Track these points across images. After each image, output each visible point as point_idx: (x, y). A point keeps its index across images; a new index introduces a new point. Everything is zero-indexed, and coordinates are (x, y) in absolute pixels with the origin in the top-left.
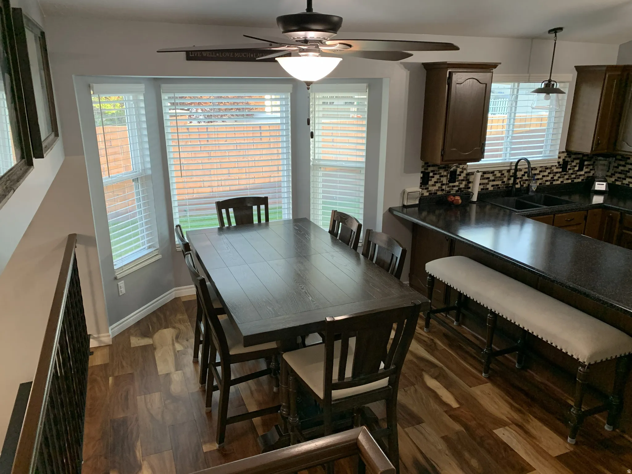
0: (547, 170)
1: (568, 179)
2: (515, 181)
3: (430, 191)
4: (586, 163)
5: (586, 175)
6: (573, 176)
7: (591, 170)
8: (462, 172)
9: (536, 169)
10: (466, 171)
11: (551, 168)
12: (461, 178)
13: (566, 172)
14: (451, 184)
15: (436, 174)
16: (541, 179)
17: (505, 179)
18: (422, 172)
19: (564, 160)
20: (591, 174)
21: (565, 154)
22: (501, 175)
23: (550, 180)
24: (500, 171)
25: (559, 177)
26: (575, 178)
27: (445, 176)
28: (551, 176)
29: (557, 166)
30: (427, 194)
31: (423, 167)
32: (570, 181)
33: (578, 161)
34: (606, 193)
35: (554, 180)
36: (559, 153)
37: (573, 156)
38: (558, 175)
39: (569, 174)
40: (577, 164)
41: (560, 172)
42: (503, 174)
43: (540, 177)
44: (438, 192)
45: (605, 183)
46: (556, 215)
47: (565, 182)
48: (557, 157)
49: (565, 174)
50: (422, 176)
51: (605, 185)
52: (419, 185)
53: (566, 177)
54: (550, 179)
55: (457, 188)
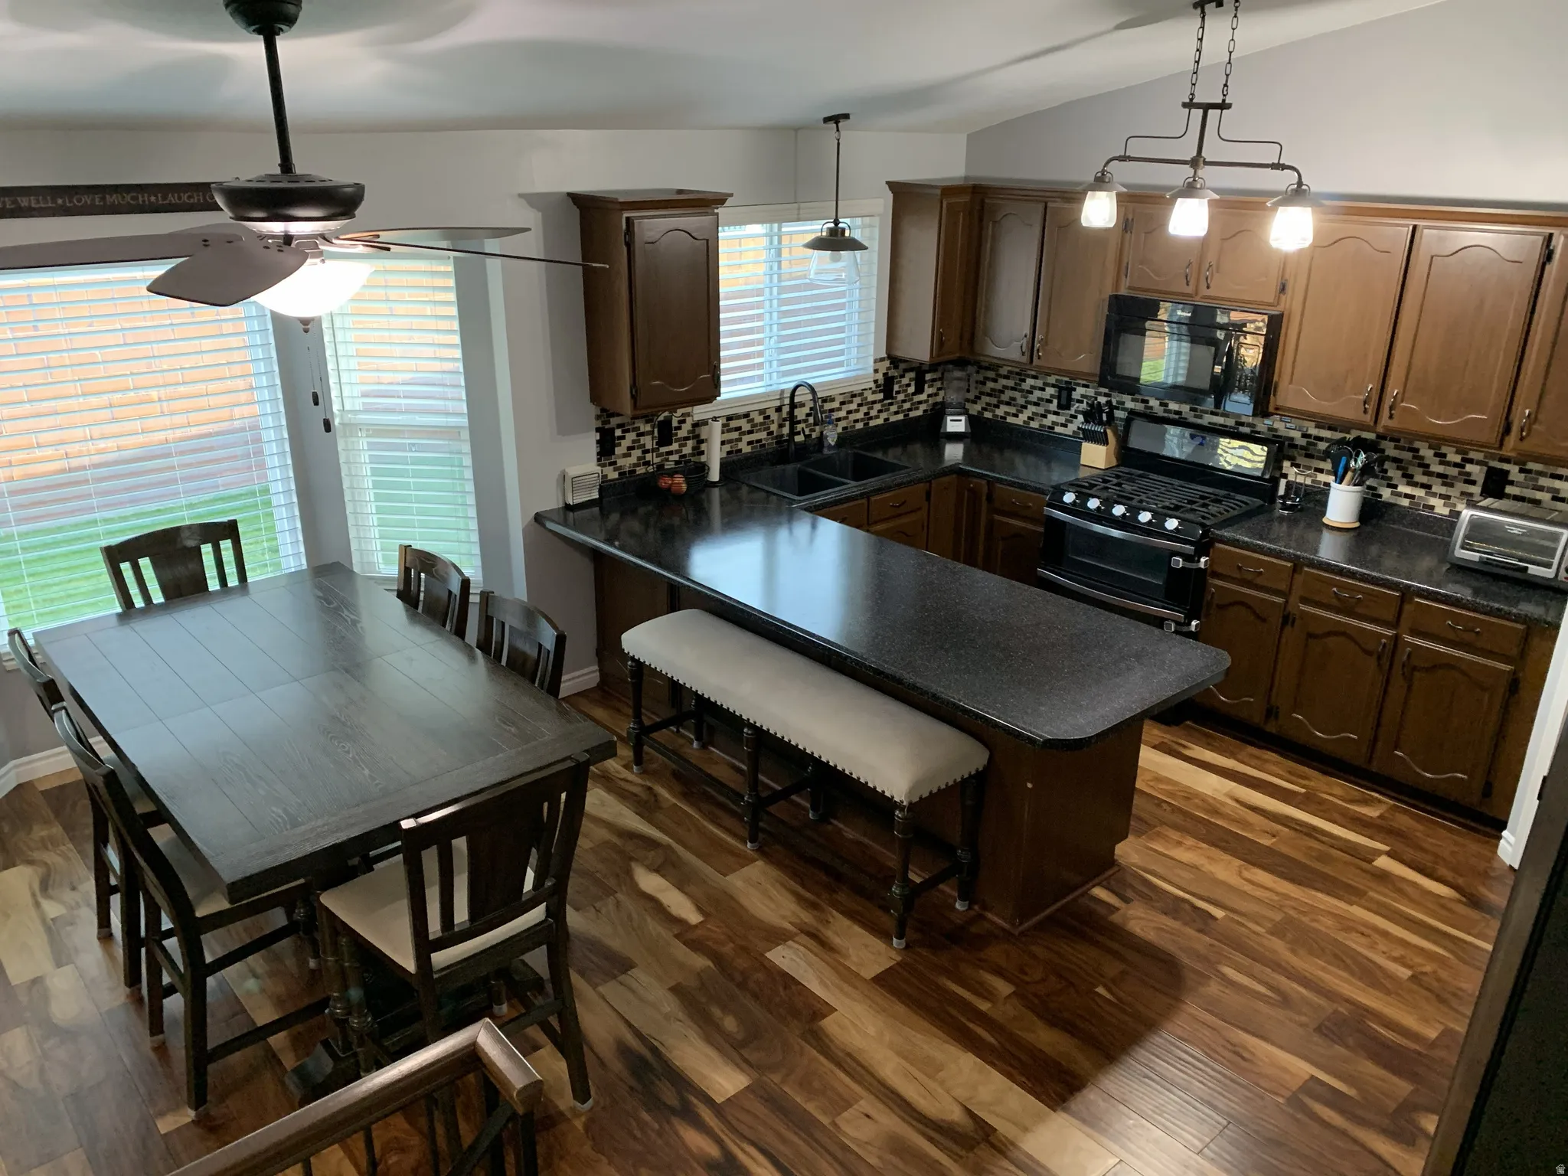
0: (854, 399)
1: (896, 413)
2: (792, 428)
3: (621, 467)
4: (928, 377)
5: (931, 401)
6: (907, 406)
7: (939, 389)
8: (684, 421)
9: (833, 400)
10: (690, 418)
11: (861, 394)
12: (682, 433)
13: (892, 398)
14: (663, 450)
15: (628, 431)
16: (846, 418)
17: (774, 427)
18: (598, 430)
19: (885, 375)
20: (939, 399)
21: (887, 363)
22: (765, 418)
23: (862, 420)
24: (762, 412)
25: (880, 411)
26: (910, 410)
27: (648, 433)
28: (864, 409)
29: (874, 389)
30: (616, 475)
31: (598, 417)
32: (901, 417)
33: (912, 375)
34: (967, 437)
35: (871, 418)
36: (875, 361)
37: (902, 366)
38: (878, 406)
39: (897, 403)
40: (911, 380)
41: (880, 401)
42: (768, 417)
43: (842, 414)
44: (638, 469)
45: (963, 418)
46: (873, 499)
47: (893, 419)
48: (871, 370)
49: (891, 404)
50: (598, 438)
51: (963, 422)
52: (595, 457)
53: (894, 408)
54: (863, 417)
55: (675, 457)
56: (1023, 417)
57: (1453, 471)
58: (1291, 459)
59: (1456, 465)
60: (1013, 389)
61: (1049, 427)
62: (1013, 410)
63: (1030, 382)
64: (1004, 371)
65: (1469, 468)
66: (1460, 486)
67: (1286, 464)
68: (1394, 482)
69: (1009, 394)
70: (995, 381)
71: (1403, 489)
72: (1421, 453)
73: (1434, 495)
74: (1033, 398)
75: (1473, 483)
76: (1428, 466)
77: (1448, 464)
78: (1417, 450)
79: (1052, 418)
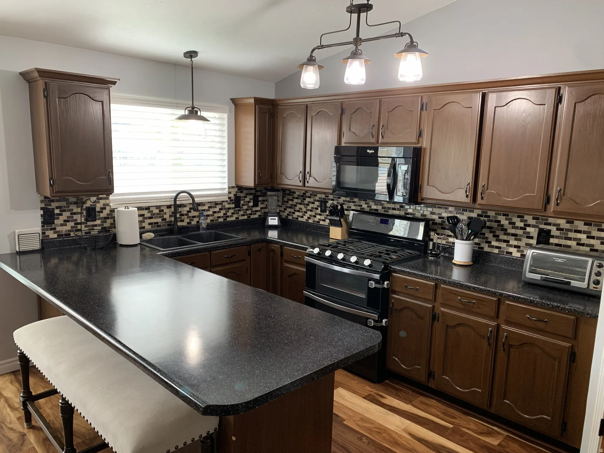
0: (217, 206)
1: (243, 215)
3: (59, 231)
4: (260, 199)
5: (263, 211)
6: (249, 212)
7: (267, 205)
8: (105, 209)
9: (204, 205)
10: (109, 207)
11: (221, 204)
12: (103, 215)
13: (239, 207)
14: (89, 223)
15: (65, 211)
16: (212, 215)
18: (42, 209)
19: (235, 195)
20: (266, 209)
21: (236, 189)
22: (160, 211)
23: (222, 217)
24: (158, 207)
25: (232, 213)
26: (251, 214)
27: (78, 213)
28: (223, 212)
29: (229, 201)
30: (55, 236)
31: (42, 202)
32: (246, 217)
33: (251, 197)
34: (279, 228)
35: (228, 217)
36: (229, 188)
37: (245, 192)
38: (231, 211)
39: (244, 210)
40: (250, 199)
41: (233, 208)
42: (162, 211)
43: (210, 213)
44: (71, 233)
45: (276, 218)
46: (213, 252)
47: (241, 218)
48: (227, 192)
49: (240, 210)
50: (42, 213)
51: (277, 220)
52: (40, 224)
53: (241, 213)
54: (223, 215)
55: (100, 228)
56: (305, 217)
57: (520, 232)
58: (435, 230)
59: (521, 228)
60: (300, 204)
61: (317, 222)
62: (301, 214)
63: (308, 200)
64: (296, 195)
65: (528, 229)
66: (525, 240)
67: (432, 233)
68: (489, 240)
69: (299, 206)
70: (292, 200)
71: (494, 243)
72: (502, 223)
73: (511, 246)
74: (309, 208)
75: (532, 238)
76: (506, 230)
77: (517, 228)
78: (500, 221)
79: (318, 217)
